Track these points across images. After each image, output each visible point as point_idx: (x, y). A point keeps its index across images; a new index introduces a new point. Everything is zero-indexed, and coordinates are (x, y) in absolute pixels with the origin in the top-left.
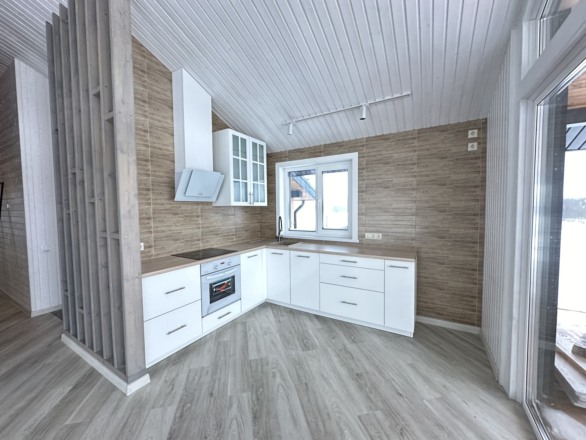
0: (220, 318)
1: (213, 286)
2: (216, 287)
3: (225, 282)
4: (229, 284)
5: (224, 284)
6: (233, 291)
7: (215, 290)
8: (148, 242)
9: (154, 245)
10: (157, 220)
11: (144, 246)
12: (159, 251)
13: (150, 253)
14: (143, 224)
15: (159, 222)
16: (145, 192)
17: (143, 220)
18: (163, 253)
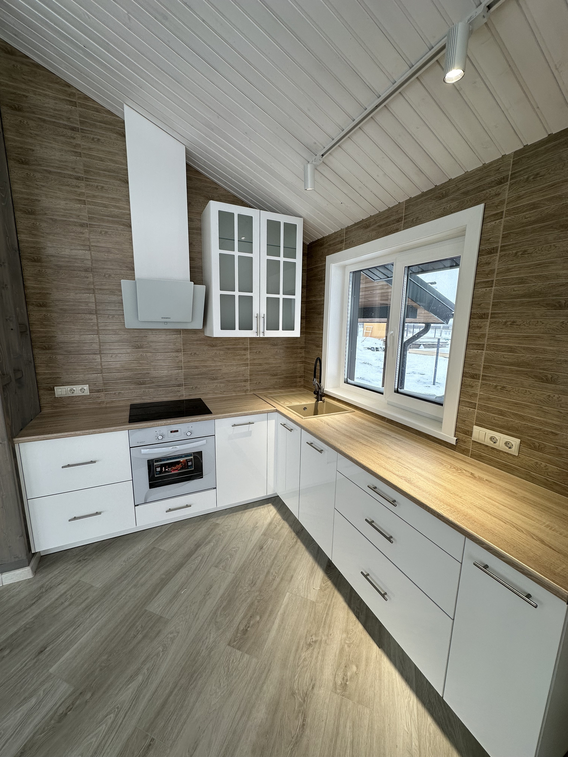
0: (170, 510)
1: (155, 464)
2: (161, 466)
3: (181, 460)
4: (190, 464)
5: (178, 463)
6: (200, 475)
7: (158, 469)
8: (95, 384)
9: (104, 389)
10: (108, 355)
11: (90, 390)
12: (113, 398)
13: (100, 399)
14: (87, 360)
15: (111, 358)
16: (88, 316)
17: (87, 355)
18: (120, 401)
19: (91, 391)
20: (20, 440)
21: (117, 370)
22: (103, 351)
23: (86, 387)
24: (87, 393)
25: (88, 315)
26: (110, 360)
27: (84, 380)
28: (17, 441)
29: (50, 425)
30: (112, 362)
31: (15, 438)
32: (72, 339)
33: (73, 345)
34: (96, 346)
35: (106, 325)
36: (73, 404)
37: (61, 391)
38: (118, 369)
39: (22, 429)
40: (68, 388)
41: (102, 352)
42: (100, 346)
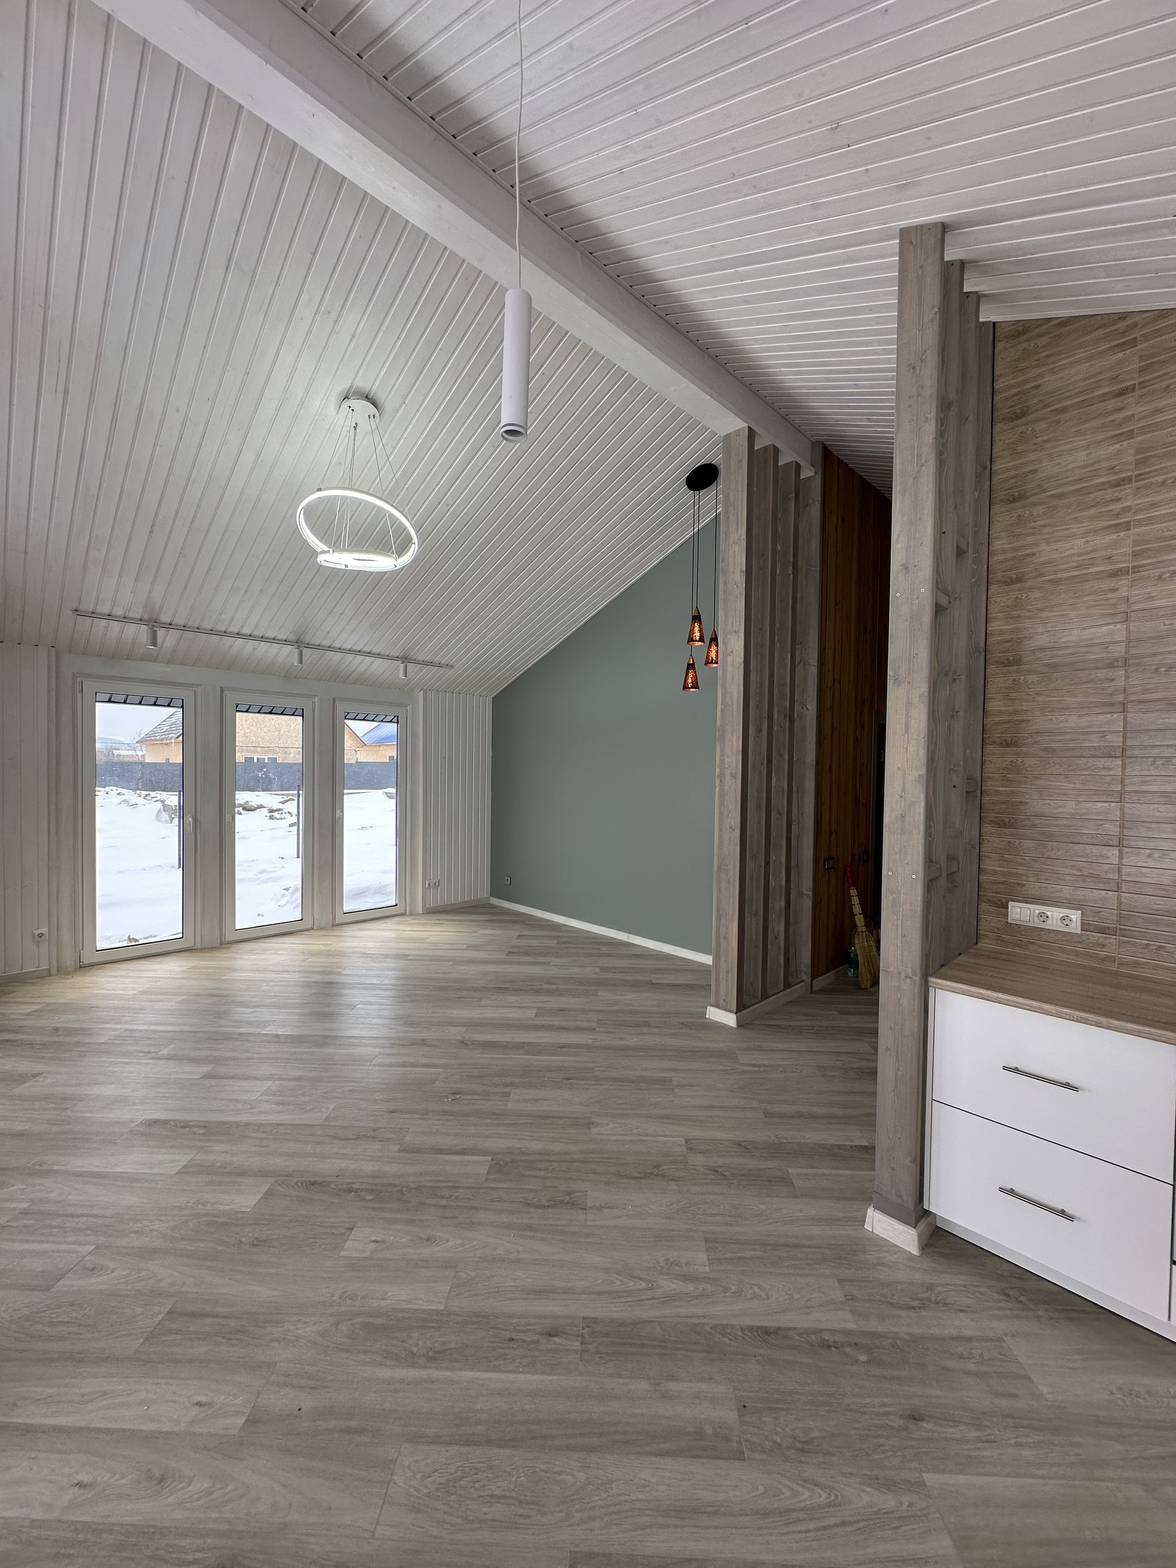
8: (1099, 912)
9: (1120, 929)
10: (1141, 850)
11: (1082, 923)
12: (1141, 955)
13: (1104, 950)
14: (1087, 856)
15: (1148, 860)
16: (1102, 762)
17: (1087, 846)
18: (1158, 966)
19: (1085, 926)
20: (938, 984)
21: (1163, 890)
22: (1128, 840)
23: (1075, 916)
24: (1075, 927)
25: (1103, 760)
26: (1144, 865)
27: (1075, 899)
28: (934, 983)
29: (991, 974)
30: (1149, 869)
31: (932, 975)
32: (1060, 810)
33: (1060, 822)
34: (1113, 829)
35: (1145, 782)
36: (1040, 946)
37: (1020, 912)
38: (1163, 887)
39: (943, 966)
40: (1038, 909)
41: (1126, 843)
42: (1122, 827)
